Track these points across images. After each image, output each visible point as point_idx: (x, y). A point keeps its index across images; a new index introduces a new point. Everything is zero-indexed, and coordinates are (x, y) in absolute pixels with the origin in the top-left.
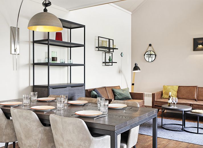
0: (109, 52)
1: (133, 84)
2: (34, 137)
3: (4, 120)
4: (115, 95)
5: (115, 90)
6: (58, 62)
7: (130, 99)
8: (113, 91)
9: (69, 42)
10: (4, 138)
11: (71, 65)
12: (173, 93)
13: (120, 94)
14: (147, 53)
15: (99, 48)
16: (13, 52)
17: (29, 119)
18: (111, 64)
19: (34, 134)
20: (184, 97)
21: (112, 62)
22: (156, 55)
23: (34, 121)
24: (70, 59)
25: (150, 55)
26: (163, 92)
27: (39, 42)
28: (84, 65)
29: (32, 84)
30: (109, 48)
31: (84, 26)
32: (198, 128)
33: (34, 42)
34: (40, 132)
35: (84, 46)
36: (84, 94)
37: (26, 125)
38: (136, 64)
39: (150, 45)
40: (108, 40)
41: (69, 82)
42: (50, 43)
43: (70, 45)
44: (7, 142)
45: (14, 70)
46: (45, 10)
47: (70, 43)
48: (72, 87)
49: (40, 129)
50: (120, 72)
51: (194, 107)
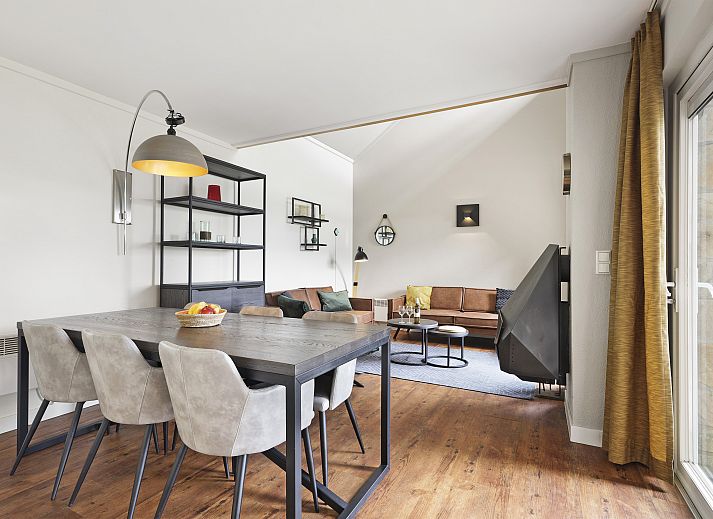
0: (313, 226)
1: (355, 284)
2: (129, 391)
3: (72, 354)
4: (322, 304)
5: (322, 294)
6: (213, 240)
7: (349, 310)
8: (319, 295)
9: (237, 203)
10: (73, 392)
11: (239, 248)
12: (424, 299)
13: (332, 301)
14: (380, 230)
15: (294, 218)
16: (117, 219)
17: (117, 352)
18: (315, 247)
19: (129, 386)
20: (442, 306)
21: (318, 245)
22: (394, 234)
23: (127, 357)
24: (239, 235)
25: (386, 233)
26: (407, 298)
27: (174, 202)
28: (263, 248)
29: (158, 282)
30: (313, 220)
31: (263, 177)
32: (448, 357)
33: (164, 202)
34: (142, 379)
35: (263, 212)
36: (263, 300)
37: (112, 366)
38: (360, 249)
39: (385, 216)
40: (310, 205)
41: (236, 279)
42: (194, 203)
43: (239, 211)
44: (81, 400)
45: (118, 254)
46: (171, 132)
47: (239, 206)
48: (238, 287)
49: (143, 374)
50: (332, 262)
51: (442, 321)
